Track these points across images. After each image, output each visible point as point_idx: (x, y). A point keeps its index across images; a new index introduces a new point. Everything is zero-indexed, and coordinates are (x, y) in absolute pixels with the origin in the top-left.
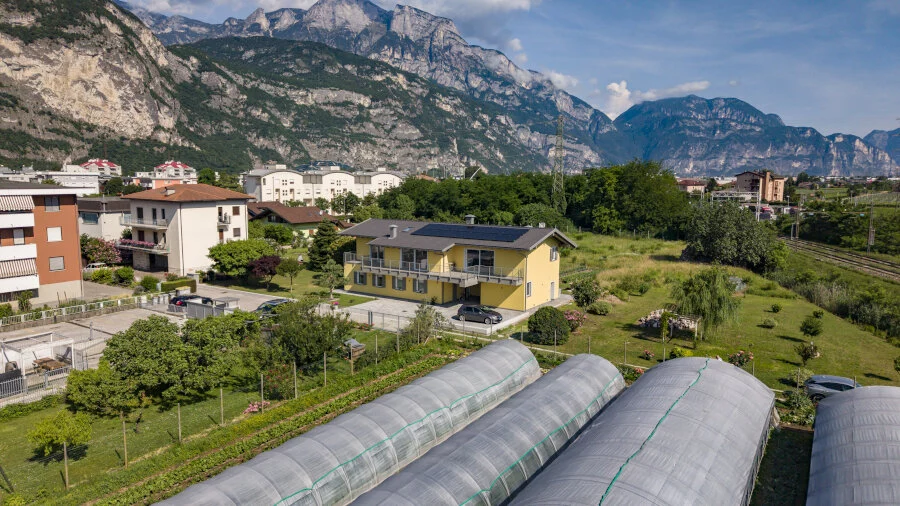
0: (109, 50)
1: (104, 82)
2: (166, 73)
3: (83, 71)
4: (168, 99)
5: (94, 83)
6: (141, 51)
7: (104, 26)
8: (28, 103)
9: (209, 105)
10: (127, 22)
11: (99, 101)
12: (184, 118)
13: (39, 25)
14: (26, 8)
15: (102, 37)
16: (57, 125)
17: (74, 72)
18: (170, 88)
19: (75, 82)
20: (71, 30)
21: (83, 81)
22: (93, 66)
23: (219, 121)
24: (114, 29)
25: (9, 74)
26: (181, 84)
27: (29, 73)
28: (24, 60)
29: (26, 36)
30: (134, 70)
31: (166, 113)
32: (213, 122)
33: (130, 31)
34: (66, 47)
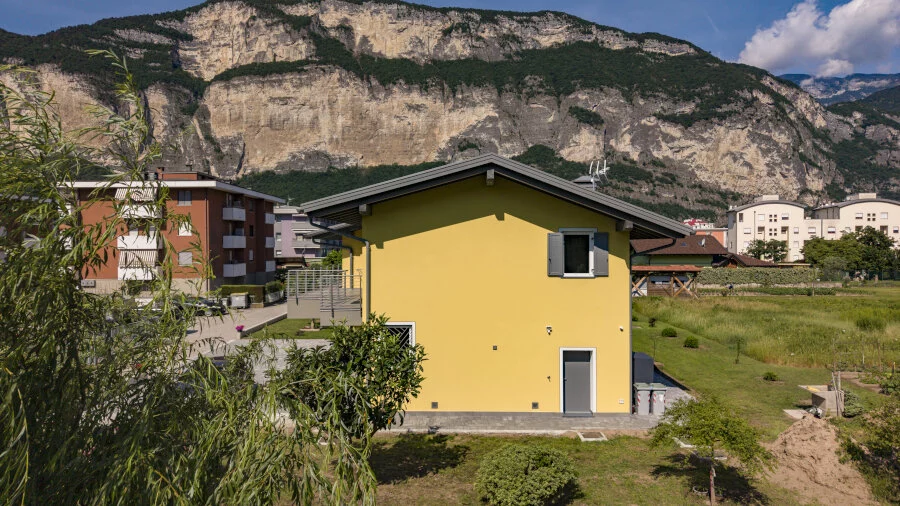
0: (758, 121)
1: (751, 152)
2: (823, 135)
3: (733, 144)
4: (822, 161)
5: (742, 154)
6: (792, 117)
7: (756, 99)
8: (683, 180)
9: (873, 162)
10: (784, 91)
11: (746, 170)
12: (840, 179)
13: (698, 109)
14: (688, 98)
15: (753, 110)
16: (706, 195)
17: (723, 147)
18: (825, 149)
19: (725, 155)
20: (725, 108)
21: (732, 154)
22: (742, 138)
23: (884, 178)
24: (765, 99)
25: (671, 157)
26: (840, 143)
27: (687, 153)
28: (684, 143)
29: (685, 122)
30: (783, 136)
31: (815, 175)
32: (877, 181)
33: (784, 99)
34: (719, 125)
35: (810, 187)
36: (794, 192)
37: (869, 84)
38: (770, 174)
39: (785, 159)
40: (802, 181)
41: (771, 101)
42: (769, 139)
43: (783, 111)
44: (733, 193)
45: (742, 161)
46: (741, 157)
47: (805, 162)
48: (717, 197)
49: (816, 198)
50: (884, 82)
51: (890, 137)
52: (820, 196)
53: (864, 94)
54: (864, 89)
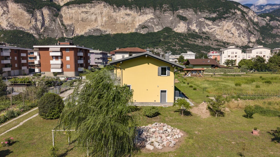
0: (236, 20)
1: (234, 30)
2: (256, 24)
3: (228, 27)
4: (256, 32)
5: (231, 30)
6: (247, 18)
7: (236, 12)
8: (212, 38)
9: (272, 33)
10: (245, 10)
11: (232, 35)
12: (261, 38)
13: (218, 16)
14: (214, 12)
15: (235, 16)
16: (219, 43)
17: (225, 28)
18: (257, 29)
19: (225, 31)
20: (226, 15)
21: (227, 30)
22: (231, 25)
23: (275, 38)
24: (239, 12)
25: (208, 31)
26: (262, 27)
27: (213, 30)
28: (212, 26)
29: (213, 20)
30: (244, 24)
31: (253, 37)
32: (272, 39)
33: (245, 12)
34: (224, 21)
35: (251, 41)
36: (246, 42)
37: (273, 7)
38: (239, 37)
39: (244, 32)
40: (249, 39)
41: (240, 13)
42: (239, 25)
43: (244, 16)
44: (227, 43)
45: (230, 32)
46: (230, 31)
47: (250, 33)
48: (222, 44)
49: (253, 44)
50: (278, 7)
51: (277, 25)
52: (254, 43)
53: (271, 10)
54: (271, 9)
